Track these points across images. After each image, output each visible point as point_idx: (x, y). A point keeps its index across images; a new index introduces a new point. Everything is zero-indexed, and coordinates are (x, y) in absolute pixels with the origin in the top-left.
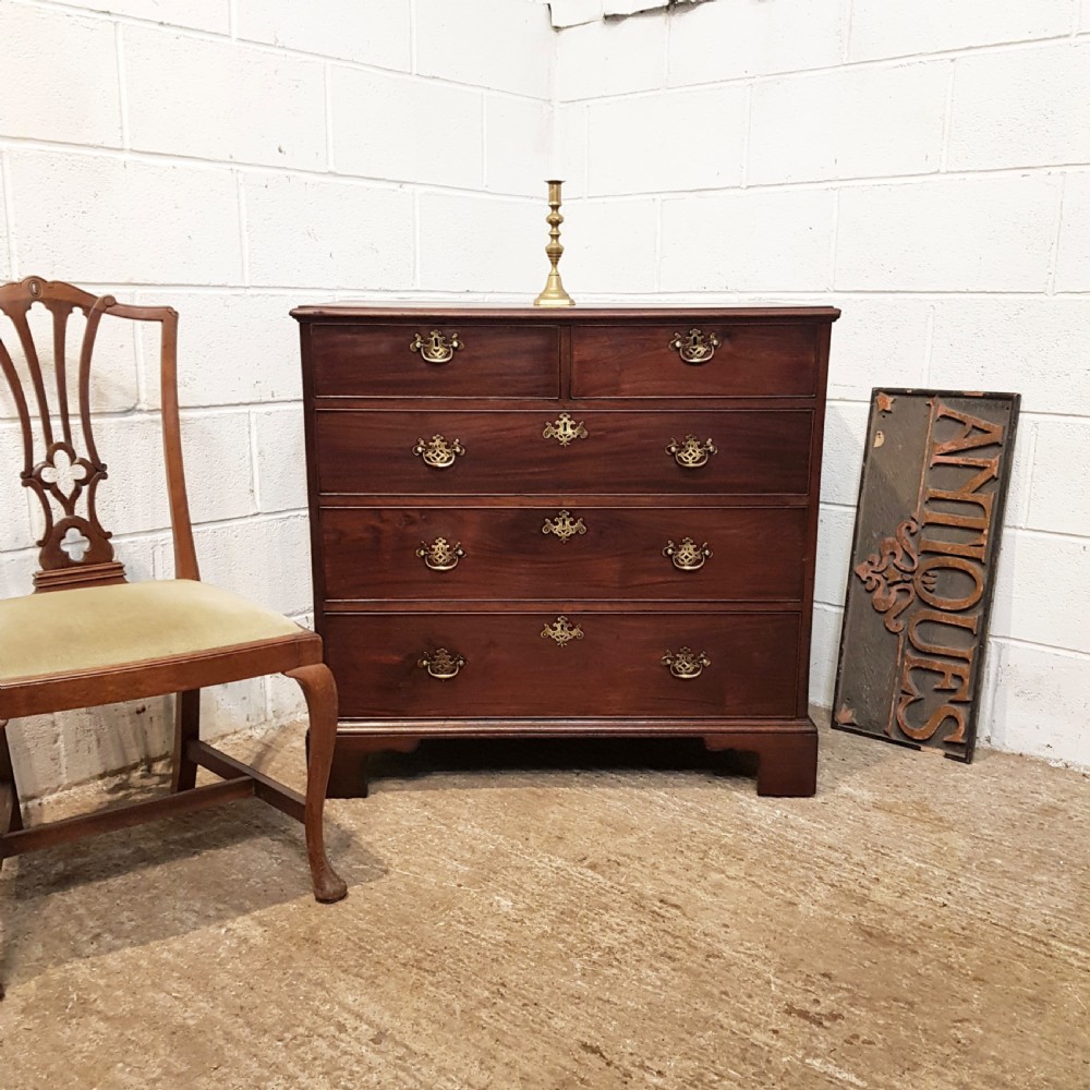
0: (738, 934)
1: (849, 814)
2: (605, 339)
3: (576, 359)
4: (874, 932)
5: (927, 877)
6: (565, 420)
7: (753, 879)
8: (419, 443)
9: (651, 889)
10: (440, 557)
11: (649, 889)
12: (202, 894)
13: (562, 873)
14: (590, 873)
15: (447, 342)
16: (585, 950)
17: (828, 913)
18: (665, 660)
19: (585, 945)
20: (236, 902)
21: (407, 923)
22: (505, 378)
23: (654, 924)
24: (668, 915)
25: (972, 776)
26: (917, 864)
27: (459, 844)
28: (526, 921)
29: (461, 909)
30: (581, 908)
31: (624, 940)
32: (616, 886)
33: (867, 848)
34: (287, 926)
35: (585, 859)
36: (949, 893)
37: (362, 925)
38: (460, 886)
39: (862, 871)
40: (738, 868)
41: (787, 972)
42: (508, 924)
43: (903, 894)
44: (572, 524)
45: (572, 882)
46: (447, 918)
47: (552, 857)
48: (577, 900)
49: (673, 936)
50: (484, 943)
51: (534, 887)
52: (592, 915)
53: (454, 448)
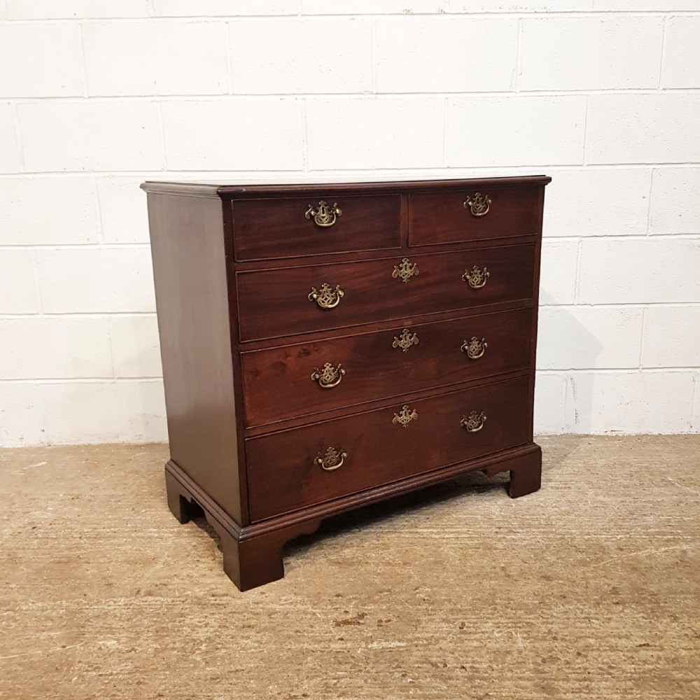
9: (200, 591)
11: (199, 592)
14: (150, 598)
16: (193, 647)
19: (191, 644)
21: (48, 690)
23: (221, 611)
24: (225, 602)
28: (136, 648)
29: (80, 662)
30: (167, 623)
31: (212, 630)
32: (175, 599)
35: (139, 591)
38: (64, 647)
41: (318, 603)
42: (127, 656)
45: (144, 609)
46: (76, 673)
47: (115, 600)
48: (159, 619)
49: (239, 613)
50: (121, 676)
51: (121, 624)
52: (178, 624)
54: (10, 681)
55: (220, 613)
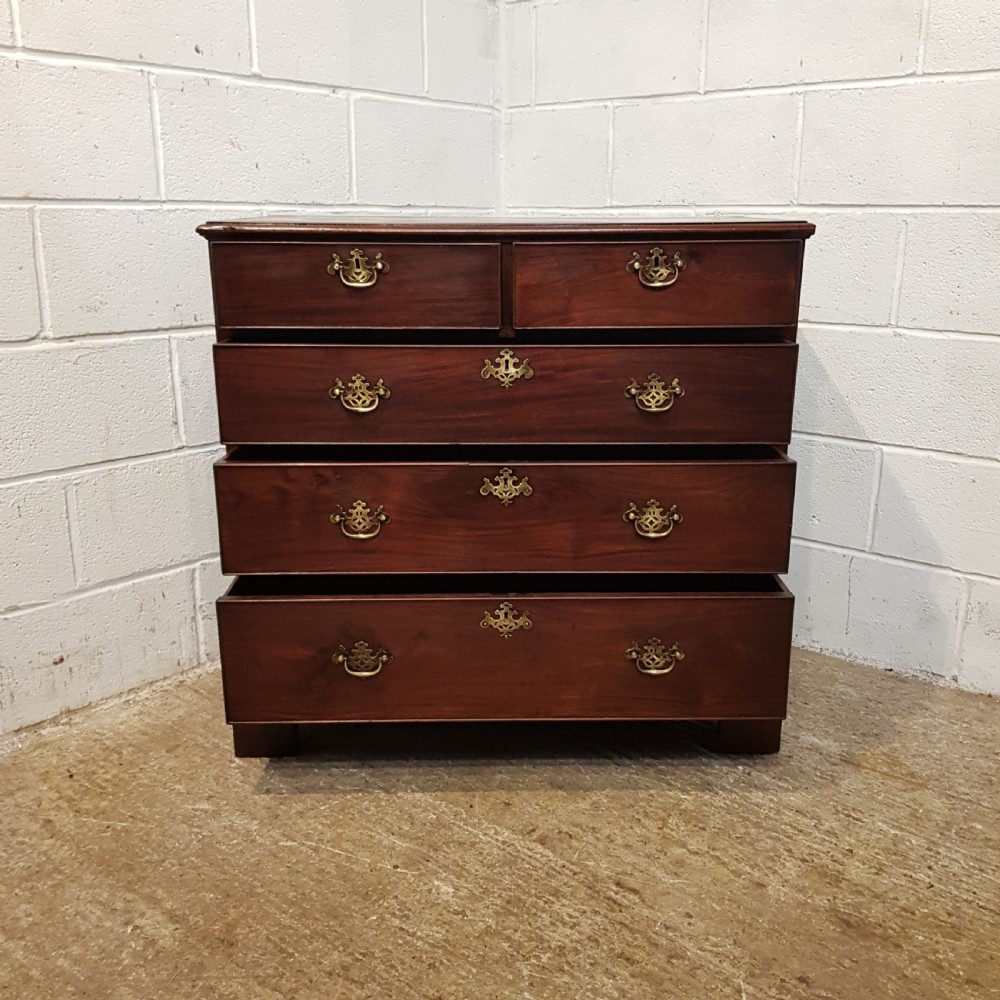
0: (703, 926)
1: (816, 769)
2: (553, 259)
3: (518, 284)
4: (852, 920)
5: (904, 847)
6: (507, 357)
7: (718, 854)
8: (336, 384)
9: (606, 869)
10: (359, 523)
11: (604, 869)
12: (110, 881)
13: (508, 849)
14: (540, 848)
15: (371, 262)
16: (532, 951)
17: (801, 896)
18: (631, 653)
19: (534, 944)
20: (148, 890)
21: (336, 917)
22: (438, 304)
23: (611, 915)
24: (626, 902)
25: (941, 721)
26: (893, 832)
27: (397, 813)
28: (468, 913)
29: (396, 897)
30: (530, 896)
31: (576, 936)
32: (568, 864)
33: (837, 812)
34: (201, 923)
35: (533, 830)
36: (930, 868)
37: (285, 920)
38: (396, 867)
39: (834, 841)
40: (700, 839)
41: (759, 976)
42: (449, 918)
43: (880, 870)
44: (515, 484)
45: (519, 860)
46: (380, 911)
47: (498, 829)
48: (525, 884)
49: (631, 930)
50: (420, 943)
51: (477, 867)
52: (542, 903)
53: (378, 389)
54: (312, 884)
55: (606, 917)
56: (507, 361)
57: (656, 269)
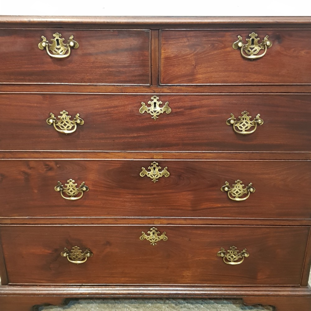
2: (185, 40)
3: (163, 56)
6: (155, 100)
8: (51, 116)
15: (66, 42)
22: (111, 69)
44: (160, 170)
53: (76, 120)
56: (155, 103)
57: (252, 47)
